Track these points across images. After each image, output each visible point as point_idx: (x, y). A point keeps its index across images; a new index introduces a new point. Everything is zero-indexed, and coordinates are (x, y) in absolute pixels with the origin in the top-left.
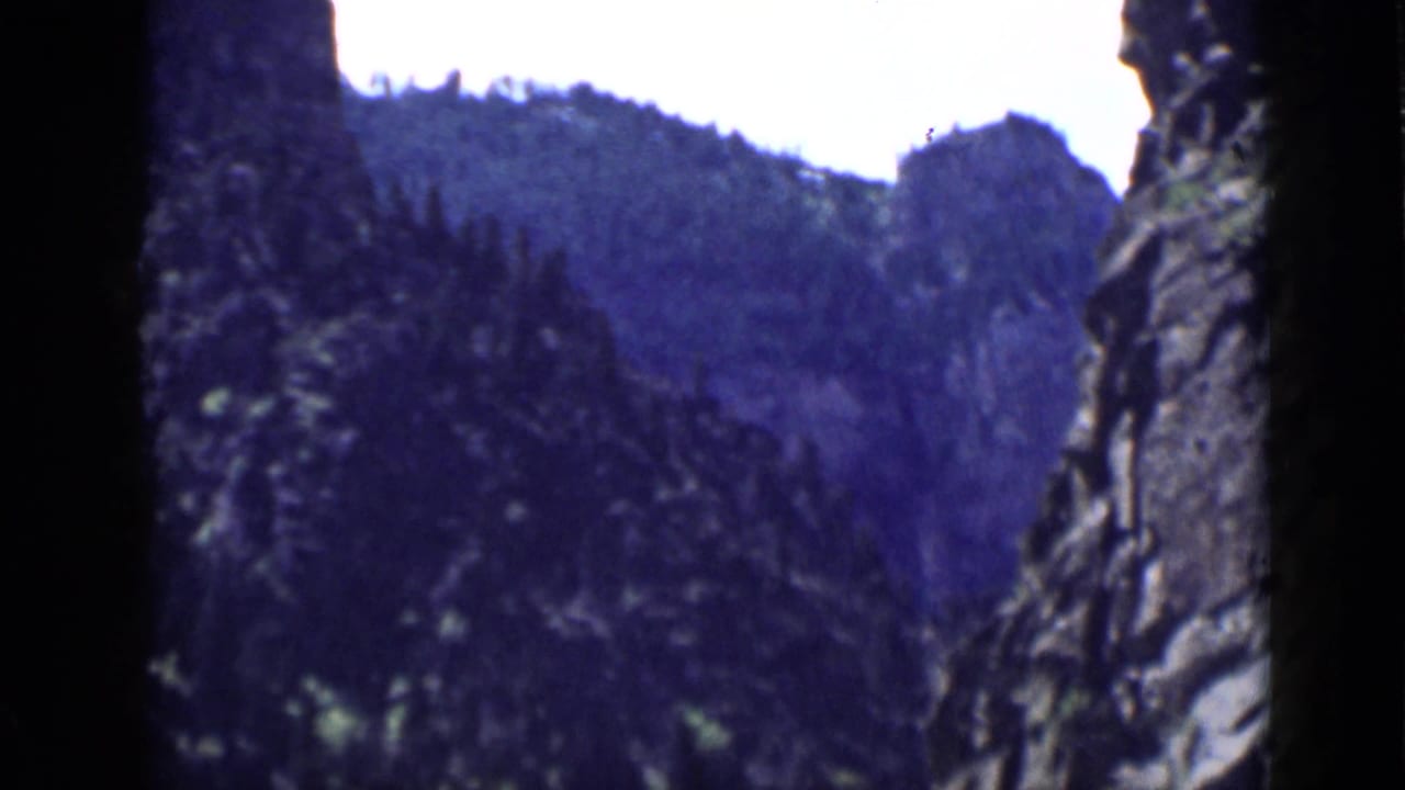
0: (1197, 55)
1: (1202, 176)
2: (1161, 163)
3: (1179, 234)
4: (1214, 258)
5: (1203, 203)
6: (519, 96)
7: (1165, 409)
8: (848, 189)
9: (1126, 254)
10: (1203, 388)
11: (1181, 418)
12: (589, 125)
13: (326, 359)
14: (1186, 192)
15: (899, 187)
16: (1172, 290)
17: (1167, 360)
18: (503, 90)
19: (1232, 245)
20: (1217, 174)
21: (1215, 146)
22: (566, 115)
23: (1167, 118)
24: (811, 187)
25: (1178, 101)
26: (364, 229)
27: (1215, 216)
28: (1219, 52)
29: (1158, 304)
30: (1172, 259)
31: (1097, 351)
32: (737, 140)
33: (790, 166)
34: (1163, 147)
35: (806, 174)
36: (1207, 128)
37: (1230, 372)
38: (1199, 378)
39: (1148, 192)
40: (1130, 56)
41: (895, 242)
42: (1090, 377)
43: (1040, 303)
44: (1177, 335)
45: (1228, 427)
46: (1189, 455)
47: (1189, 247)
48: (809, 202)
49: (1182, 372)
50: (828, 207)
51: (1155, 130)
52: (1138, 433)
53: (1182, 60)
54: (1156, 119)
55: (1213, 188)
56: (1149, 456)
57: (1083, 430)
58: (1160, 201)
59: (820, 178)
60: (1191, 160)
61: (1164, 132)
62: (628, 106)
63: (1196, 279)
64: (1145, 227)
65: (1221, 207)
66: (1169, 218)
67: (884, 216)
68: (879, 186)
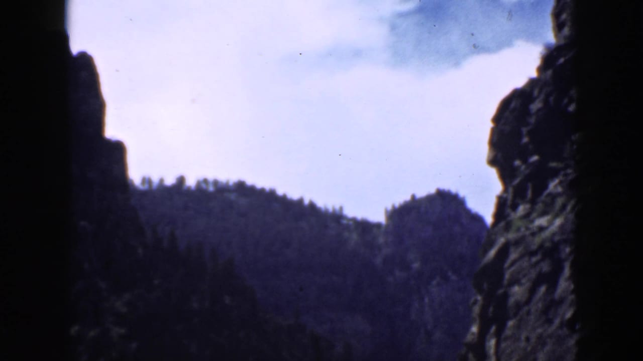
0: (525, 161)
1: (527, 216)
2: (509, 210)
3: (517, 243)
4: (533, 254)
5: (527, 228)
6: (211, 188)
7: (511, 323)
8: (364, 227)
9: (492, 253)
10: (529, 313)
11: (518, 327)
12: (243, 201)
13: (124, 310)
14: (519, 223)
15: (387, 226)
16: (513, 268)
17: (512, 301)
18: (204, 186)
19: (541, 246)
20: (534, 215)
21: (533, 202)
22: (233, 196)
23: (511, 190)
24: (347, 228)
25: (517, 181)
26: (140, 251)
27: (533, 234)
28: (535, 158)
29: (507, 276)
30: (513, 255)
31: (479, 298)
32: (312, 206)
33: (337, 217)
34: (509, 202)
35: (345, 222)
36: (529, 194)
37: (540, 305)
38: (526, 308)
39: (502, 224)
40: (493, 162)
41: (387, 251)
42: (477, 310)
43: (454, 277)
44: (516, 289)
45: (539, 331)
46: (523, 344)
47: (520, 249)
48: (346, 234)
49: (519, 306)
50: (355, 237)
51: (505, 195)
52: (498, 335)
53: (517, 163)
54: (506, 190)
55: (532, 221)
56: (503, 345)
57: (473, 334)
58: (508, 228)
59: (351, 223)
60: (522, 209)
61: (510, 196)
62: (262, 191)
63: (525, 263)
64: (502, 240)
65: (535, 229)
66: (512, 236)
67: (381, 240)
68: (378, 225)
